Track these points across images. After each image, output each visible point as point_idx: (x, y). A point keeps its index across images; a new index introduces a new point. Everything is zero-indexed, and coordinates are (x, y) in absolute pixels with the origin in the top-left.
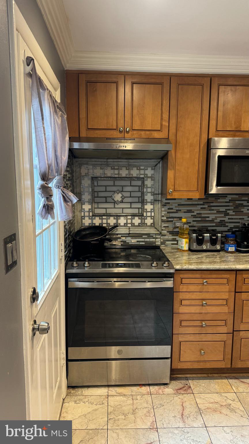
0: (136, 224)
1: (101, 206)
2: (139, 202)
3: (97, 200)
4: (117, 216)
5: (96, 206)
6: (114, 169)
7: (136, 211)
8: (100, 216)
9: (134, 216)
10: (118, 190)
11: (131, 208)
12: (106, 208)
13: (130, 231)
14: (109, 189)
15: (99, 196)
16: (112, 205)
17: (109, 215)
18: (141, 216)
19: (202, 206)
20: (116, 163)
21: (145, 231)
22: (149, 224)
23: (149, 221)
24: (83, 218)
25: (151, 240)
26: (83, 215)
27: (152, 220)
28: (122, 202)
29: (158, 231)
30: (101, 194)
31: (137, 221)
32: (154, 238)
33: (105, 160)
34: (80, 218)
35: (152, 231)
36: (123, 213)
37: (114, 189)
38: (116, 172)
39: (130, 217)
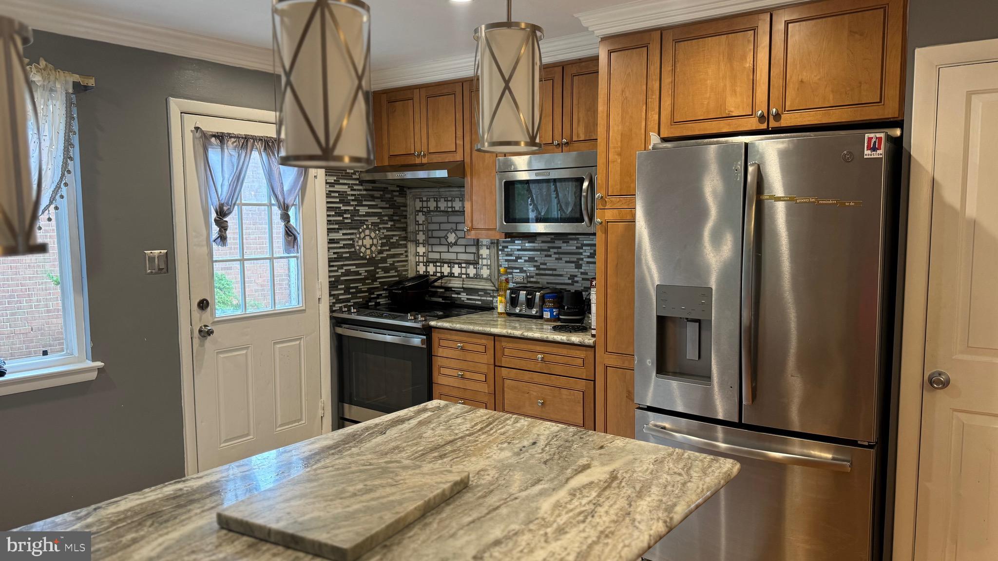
0: (471, 275)
1: (436, 249)
2: (474, 245)
3: (432, 241)
4: (450, 263)
5: (430, 250)
6: (447, 201)
7: (471, 257)
8: (434, 262)
9: (468, 263)
10: (452, 228)
11: (466, 252)
12: (440, 252)
13: (463, 284)
14: (443, 226)
15: (433, 236)
16: (444, 249)
17: (443, 262)
18: (475, 263)
19: (546, 253)
20: (448, 193)
21: (480, 285)
22: (485, 276)
23: (485, 272)
24: (418, 263)
25: (488, 299)
26: (417, 260)
27: (489, 271)
28: (455, 244)
29: (495, 286)
30: (435, 234)
31: (472, 271)
32: (491, 296)
33: (437, 190)
34: (414, 263)
35: (488, 286)
36: (457, 259)
37: (448, 226)
38: (450, 204)
39: (463, 265)
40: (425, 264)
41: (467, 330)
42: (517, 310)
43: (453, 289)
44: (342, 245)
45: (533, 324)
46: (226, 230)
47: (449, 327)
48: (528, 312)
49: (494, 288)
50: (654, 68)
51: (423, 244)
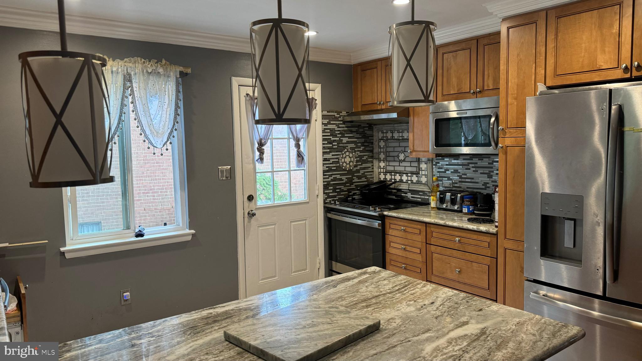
0: (414, 181)
1: (391, 164)
2: (416, 161)
3: (389, 159)
4: (400, 173)
5: (388, 164)
6: (399, 132)
7: (414, 169)
8: (390, 172)
9: (412, 173)
10: (402, 151)
11: (411, 166)
12: (394, 166)
13: (409, 187)
14: (396, 149)
15: (390, 155)
16: (397, 164)
17: (396, 172)
18: (417, 174)
19: (466, 167)
20: (400, 127)
21: (420, 188)
22: (423, 182)
23: (424, 180)
24: (380, 173)
25: (426, 197)
26: (380, 171)
27: (426, 178)
28: (404, 161)
29: (430, 189)
30: (391, 154)
31: (415, 178)
32: (427, 196)
33: (393, 125)
34: (377, 173)
35: (426, 189)
36: (405, 171)
37: (400, 149)
38: (401, 135)
39: (409, 175)
40: (384, 173)
41: (408, 218)
42: (444, 206)
43: (402, 190)
44: (332, 162)
45: (456, 216)
46: (263, 154)
47: (396, 216)
48: (452, 208)
49: (429, 190)
50: (541, 38)
51: (383, 160)
